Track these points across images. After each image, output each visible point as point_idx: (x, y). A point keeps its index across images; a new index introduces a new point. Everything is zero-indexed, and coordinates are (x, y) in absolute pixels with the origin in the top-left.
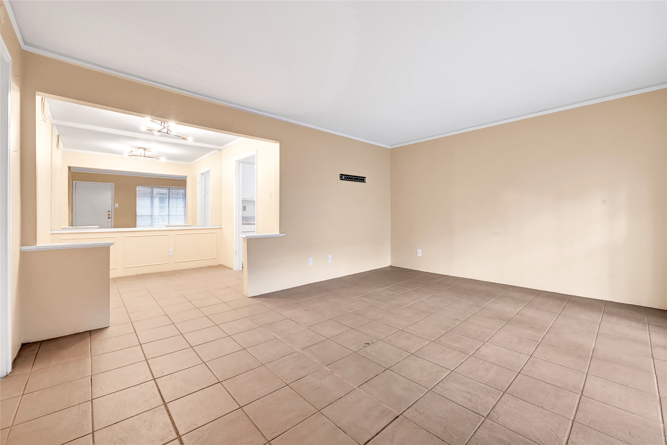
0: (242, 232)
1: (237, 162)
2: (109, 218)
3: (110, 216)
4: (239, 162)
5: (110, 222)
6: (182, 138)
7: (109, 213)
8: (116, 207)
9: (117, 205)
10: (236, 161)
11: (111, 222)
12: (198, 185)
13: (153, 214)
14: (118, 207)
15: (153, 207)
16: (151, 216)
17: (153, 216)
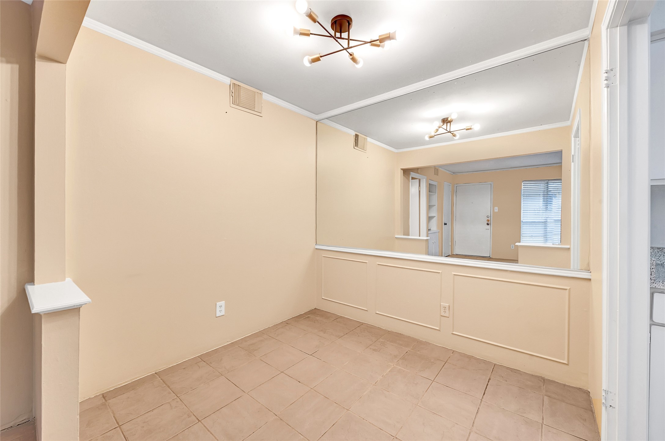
2: (488, 224)
5: (488, 229)
7: (488, 219)
8: (495, 211)
9: (496, 209)
11: (490, 229)
12: (572, 165)
13: (548, 220)
14: (497, 211)
15: (547, 210)
16: (545, 223)
17: (547, 222)
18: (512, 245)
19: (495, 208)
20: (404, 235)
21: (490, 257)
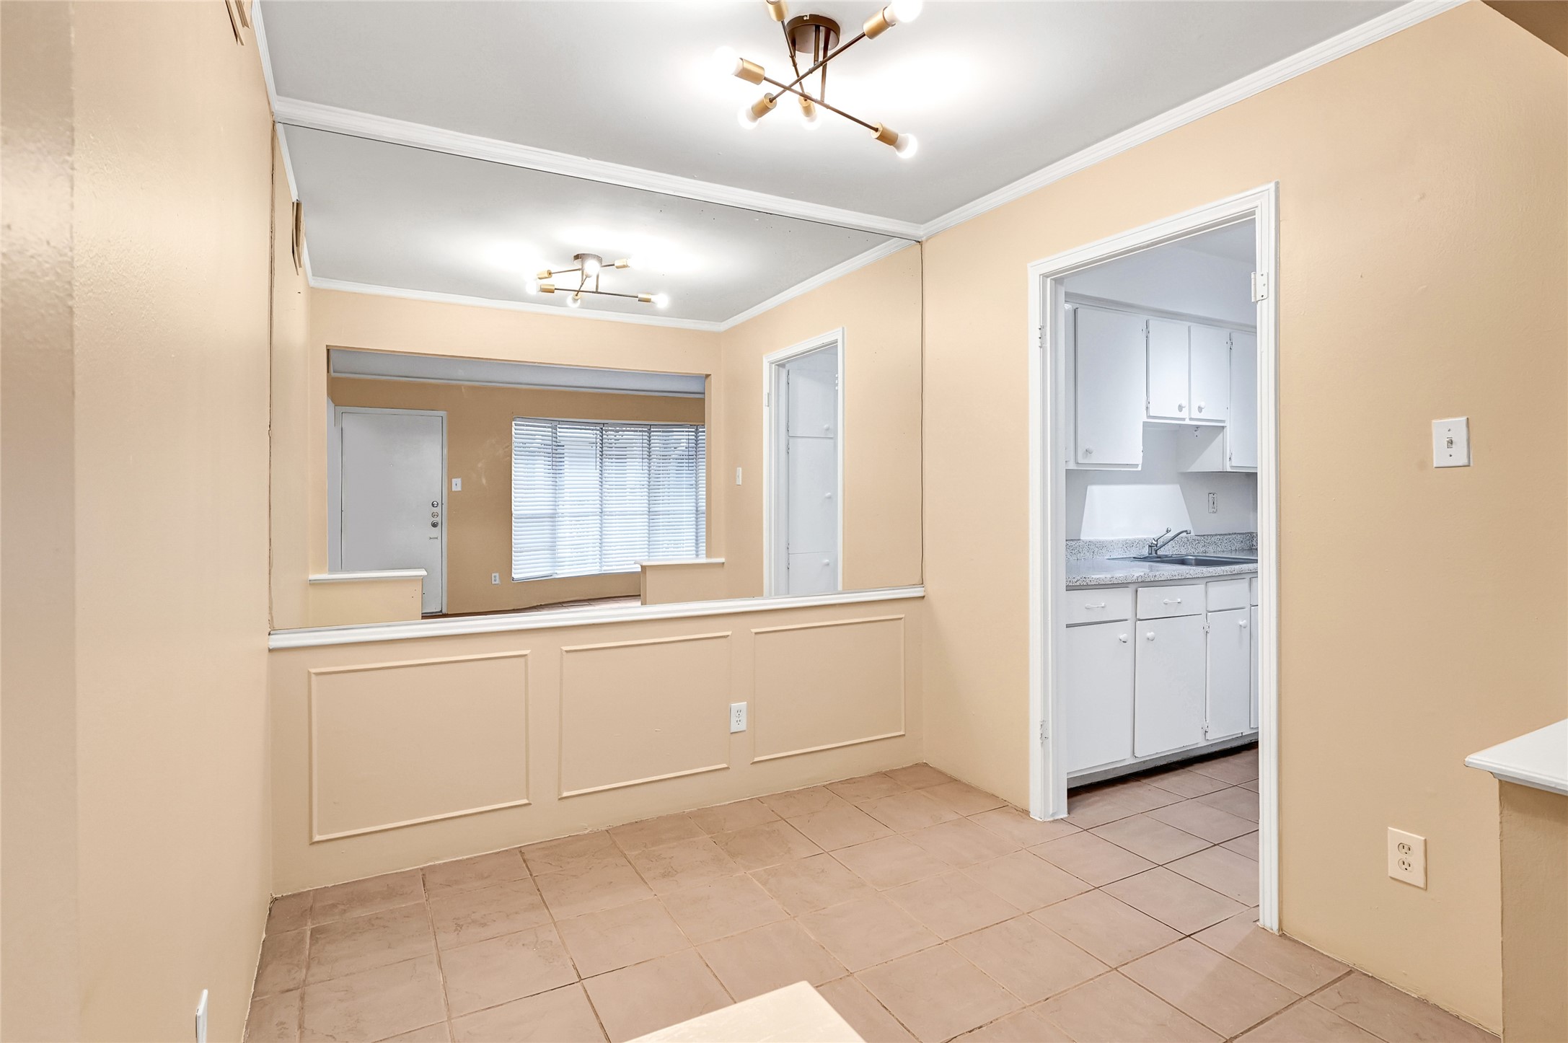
0: (1068, 626)
1: (1049, 280)
2: (434, 525)
3: (438, 520)
4: (1055, 280)
5: (437, 538)
6: (877, 134)
7: (435, 510)
8: (454, 489)
9: (457, 484)
10: (1045, 276)
11: (440, 538)
12: (766, 410)
13: (558, 511)
14: (459, 488)
15: (557, 488)
16: (553, 517)
17: (557, 515)
18: (493, 575)
19: (454, 481)
20: (332, 571)
21: (441, 611)
